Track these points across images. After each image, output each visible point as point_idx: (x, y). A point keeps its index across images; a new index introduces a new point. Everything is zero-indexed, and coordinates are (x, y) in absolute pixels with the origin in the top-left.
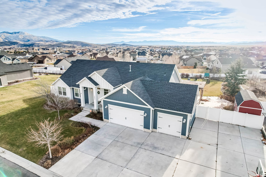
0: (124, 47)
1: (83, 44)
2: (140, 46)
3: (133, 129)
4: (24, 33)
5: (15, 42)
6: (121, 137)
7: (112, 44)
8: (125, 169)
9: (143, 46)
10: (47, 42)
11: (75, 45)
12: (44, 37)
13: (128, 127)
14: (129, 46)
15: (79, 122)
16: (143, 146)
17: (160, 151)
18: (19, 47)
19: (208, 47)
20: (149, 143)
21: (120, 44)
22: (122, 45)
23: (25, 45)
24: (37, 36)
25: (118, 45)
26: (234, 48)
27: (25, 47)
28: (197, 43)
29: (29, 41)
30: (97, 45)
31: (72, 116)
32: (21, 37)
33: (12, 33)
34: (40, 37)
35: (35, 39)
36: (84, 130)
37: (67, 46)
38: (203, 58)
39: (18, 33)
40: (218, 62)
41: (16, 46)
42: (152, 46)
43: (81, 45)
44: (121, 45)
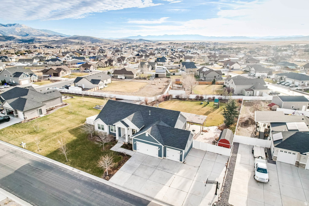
0: (142, 43)
1: (93, 40)
3: (152, 156)
4: (21, 26)
5: (11, 37)
6: (145, 162)
7: (127, 40)
8: (148, 180)
10: (50, 36)
11: (83, 41)
12: (45, 31)
13: (148, 155)
14: (147, 42)
15: (118, 152)
16: (157, 168)
17: (166, 171)
18: (16, 43)
19: (239, 43)
20: (161, 166)
21: (136, 39)
22: (139, 40)
23: (23, 41)
24: (37, 29)
26: (267, 46)
27: (23, 44)
28: (227, 38)
29: (27, 35)
30: (110, 40)
31: (111, 147)
32: (18, 30)
33: (6, 26)
34: (41, 30)
35: (34, 33)
36: (122, 158)
37: (74, 42)
38: (226, 66)
39: (14, 25)
40: (232, 82)
41: (12, 41)
42: (174, 42)
43: (90, 41)
44: (137, 41)
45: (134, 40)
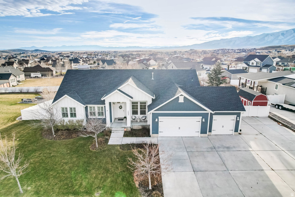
2: (60, 52)
6: (189, 147)
9: (63, 52)
14: (44, 52)
16: (217, 149)
17: (234, 149)
20: (218, 145)
21: (30, 50)
22: (34, 51)
25: (27, 51)
28: (123, 48)
31: (107, 140)
42: (75, 52)
44: (32, 51)
45: (29, 51)
